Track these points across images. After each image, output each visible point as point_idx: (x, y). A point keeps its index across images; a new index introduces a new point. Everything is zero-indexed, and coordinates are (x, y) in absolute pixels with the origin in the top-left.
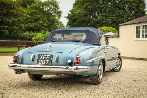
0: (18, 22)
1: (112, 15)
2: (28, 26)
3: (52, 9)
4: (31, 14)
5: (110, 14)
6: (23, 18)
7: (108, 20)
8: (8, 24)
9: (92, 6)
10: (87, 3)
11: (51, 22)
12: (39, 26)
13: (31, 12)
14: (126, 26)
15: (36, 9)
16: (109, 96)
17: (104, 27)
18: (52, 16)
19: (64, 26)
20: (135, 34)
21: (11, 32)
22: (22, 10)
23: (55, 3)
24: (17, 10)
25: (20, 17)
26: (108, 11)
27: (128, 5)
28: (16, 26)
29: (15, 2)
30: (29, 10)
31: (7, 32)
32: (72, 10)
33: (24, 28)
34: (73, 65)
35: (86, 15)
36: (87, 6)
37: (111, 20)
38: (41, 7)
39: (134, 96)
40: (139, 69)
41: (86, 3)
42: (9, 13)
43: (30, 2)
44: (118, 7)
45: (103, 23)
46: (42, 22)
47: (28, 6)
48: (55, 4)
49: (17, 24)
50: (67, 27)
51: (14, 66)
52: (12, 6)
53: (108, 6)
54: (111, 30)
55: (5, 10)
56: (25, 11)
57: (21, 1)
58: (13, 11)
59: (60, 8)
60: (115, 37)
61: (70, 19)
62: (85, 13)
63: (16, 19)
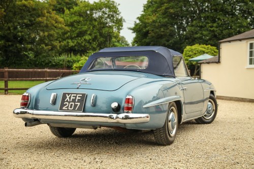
0: (49, 38)
1: (212, 24)
2: (67, 44)
3: (106, 16)
4: (72, 25)
5: (209, 23)
6: (57, 31)
7: (204, 32)
8: (33, 41)
9: (176, 10)
10: (167, 3)
11: (106, 37)
12: (85, 45)
13: (72, 20)
14: (232, 43)
15: (80, 15)
16: (181, 165)
17: (196, 45)
18: (107, 26)
19: (128, 45)
20: (248, 58)
21: (37, 56)
22: (57, 18)
23: (112, 4)
24: (47, 17)
25: (52, 29)
26: (204, 17)
27: (240, 6)
28: (47, 45)
29: (44, 5)
30: (68, 18)
31: (31, 55)
32: (141, 17)
33: (59, 48)
34: (121, 111)
35: (165, 25)
36: (167, 9)
37: (209, 34)
38: (88, 12)
39: (225, 166)
40: (249, 118)
41: (165, 4)
42: (34, 24)
43: (70, 4)
44: (222, 10)
45: (196, 38)
46: (90, 37)
47: (67, 11)
48: (112, 6)
49: (47, 42)
50: (133, 45)
51: (22, 113)
52: (40, 12)
53: (205, 8)
54: (209, 50)
55: (27, 18)
56: (61, 19)
57: (55, 3)
58: (40, 19)
59: (120, 13)
60: (213, 62)
61: (138, 31)
62: (164, 21)
63: (46, 34)
